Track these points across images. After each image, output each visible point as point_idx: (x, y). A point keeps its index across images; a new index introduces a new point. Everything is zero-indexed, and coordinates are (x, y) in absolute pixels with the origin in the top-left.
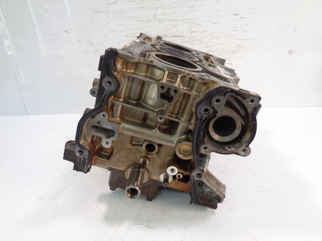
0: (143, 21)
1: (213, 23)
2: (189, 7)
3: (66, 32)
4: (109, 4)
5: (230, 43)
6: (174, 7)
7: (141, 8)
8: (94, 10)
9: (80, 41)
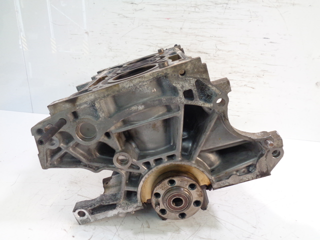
0: (168, 32)
1: (240, 44)
2: (218, 24)
3: (86, 33)
4: (136, 10)
5: (256, 67)
6: (203, 22)
7: (168, 19)
8: (119, 14)
9: (99, 44)
